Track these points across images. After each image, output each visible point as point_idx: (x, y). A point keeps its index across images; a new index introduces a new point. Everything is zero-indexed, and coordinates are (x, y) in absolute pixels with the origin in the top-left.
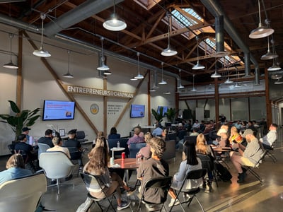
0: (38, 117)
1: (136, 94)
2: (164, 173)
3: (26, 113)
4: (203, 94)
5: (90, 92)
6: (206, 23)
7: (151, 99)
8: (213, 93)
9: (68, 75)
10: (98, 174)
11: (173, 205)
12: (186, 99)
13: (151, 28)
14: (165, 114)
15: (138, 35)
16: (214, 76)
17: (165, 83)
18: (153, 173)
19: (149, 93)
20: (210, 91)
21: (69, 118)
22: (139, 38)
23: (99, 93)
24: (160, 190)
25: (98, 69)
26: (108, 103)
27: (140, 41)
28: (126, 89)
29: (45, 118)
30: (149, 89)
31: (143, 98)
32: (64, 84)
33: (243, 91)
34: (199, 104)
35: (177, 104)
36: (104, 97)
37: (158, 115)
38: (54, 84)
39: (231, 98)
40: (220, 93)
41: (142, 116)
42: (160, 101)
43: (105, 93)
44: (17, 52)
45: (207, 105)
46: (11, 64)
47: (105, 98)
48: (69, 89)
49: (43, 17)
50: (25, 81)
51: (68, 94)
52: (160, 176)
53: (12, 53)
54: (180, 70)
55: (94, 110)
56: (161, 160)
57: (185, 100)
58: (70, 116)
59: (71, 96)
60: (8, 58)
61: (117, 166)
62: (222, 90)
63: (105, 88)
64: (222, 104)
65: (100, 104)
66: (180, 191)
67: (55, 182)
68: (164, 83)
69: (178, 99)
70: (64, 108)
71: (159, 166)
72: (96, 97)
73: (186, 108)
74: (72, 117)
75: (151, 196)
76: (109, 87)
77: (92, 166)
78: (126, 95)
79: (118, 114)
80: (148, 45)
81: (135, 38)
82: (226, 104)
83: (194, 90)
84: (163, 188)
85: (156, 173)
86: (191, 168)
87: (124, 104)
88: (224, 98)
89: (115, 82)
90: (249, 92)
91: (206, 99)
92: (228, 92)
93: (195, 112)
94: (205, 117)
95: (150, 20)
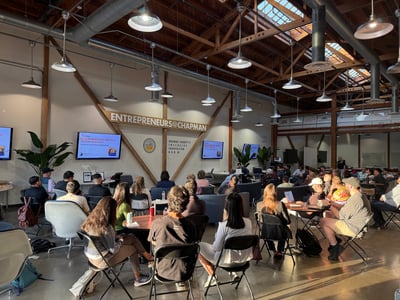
0: (67, 154)
1: (210, 125)
2: (183, 238)
3: (51, 149)
4: (315, 126)
5: (144, 122)
6: (307, 19)
7: (234, 133)
8: (329, 125)
9: (110, 97)
10: (97, 235)
11: (210, 286)
12: (289, 134)
13: (228, 29)
14: (254, 155)
15: (210, 40)
16: (321, 99)
17: (250, 110)
18: (166, 237)
19: (230, 125)
20: (324, 122)
21: (112, 157)
22: (211, 44)
23: (156, 123)
24: (179, 262)
25: (147, 88)
26: (169, 138)
27: (213, 48)
28: (195, 118)
29: (79, 157)
30: (231, 119)
31: (221, 132)
32: (107, 110)
33: (374, 123)
34: (310, 142)
35: (274, 141)
36: (164, 129)
37: (243, 157)
38: (93, 110)
39: (360, 133)
40: (339, 125)
41: (219, 157)
42: (247, 137)
43: (165, 124)
44: (41, 66)
45: (323, 144)
46: (32, 83)
47: (164, 131)
48: (114, 117)
49: (66, 16)
50: (53, 106)
51: (111, 124)
52: (178, 242)
53: (34, 68)
54: (275, 91)
55: (149, 146)
56: (180, 220)
57: (288, 136)
58: (115, 154)
59: (116, 127)
60: (27, 74)
61: (136, 224)
62: (342, 122)
63: (165, 117)
64: (345, 142)
65: (158, 138)
66: (217, 265)
67: (68, 242)
68: (248, 110)
69: (276, 133)
70: (106, 143)
71: (177, 228)
72: (152, 129)
73: (289, 147)
74: (117, 156)
75: (166, 270)
76: (171, 115)
77: (90, 224)
78: (196, 127)
79: (184, 154)
80: (224, 53)
81: (206, 45)
82: (352, 142)
83: (298, 121)
84: (183, 260)
85: (172, 237)
86: (232, 233)
87: (193, 140)
88: (350, 133)
89: (180, 109)
90: (384, 125)
91: (321, 135)
92: (352, 125)
93: (302, 153)
94: (319, 161)
95: (227, 17)
